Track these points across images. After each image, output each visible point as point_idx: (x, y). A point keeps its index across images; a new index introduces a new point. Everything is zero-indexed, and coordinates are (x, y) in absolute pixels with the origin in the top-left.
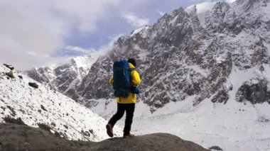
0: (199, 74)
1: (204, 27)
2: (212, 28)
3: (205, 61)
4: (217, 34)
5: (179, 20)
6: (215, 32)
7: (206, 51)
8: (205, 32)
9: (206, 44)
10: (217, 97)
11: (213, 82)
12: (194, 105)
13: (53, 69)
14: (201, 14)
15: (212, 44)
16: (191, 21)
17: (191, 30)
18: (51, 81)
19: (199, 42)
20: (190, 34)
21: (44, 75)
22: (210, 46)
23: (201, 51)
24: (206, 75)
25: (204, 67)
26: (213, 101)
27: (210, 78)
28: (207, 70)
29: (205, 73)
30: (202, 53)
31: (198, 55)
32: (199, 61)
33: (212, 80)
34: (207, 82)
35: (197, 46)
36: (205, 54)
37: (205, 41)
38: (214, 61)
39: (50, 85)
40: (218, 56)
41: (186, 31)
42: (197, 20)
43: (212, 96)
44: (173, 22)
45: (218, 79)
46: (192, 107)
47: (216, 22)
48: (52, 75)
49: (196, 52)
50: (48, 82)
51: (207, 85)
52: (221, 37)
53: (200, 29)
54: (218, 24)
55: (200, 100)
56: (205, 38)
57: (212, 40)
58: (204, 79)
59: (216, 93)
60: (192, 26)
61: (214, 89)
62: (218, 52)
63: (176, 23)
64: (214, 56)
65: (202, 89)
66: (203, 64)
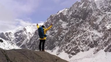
0: (97, 35)
1: (99, 8)
2: (104, 9)
3: (100, 28)
4: (107, 12)
5: (85, 5)
6: (105, 11)
7: (100, 22)
8: (100, 11)
9: (101, 18)
10: (108, 48)
11: (105, 40)
12: (94, 53)
13: (13, 33)
14: (97, 2)
15: (104, 18)
16: (92, 5)
17: (92, 10)
18: (12, 40)
19: (96, 17)
20: (91, 13)
21: (8, 37)
22: (103, 19)
23: (98, 22)
24: (101, 36)
25: (100, 32)
26: (106, 51)
27: (104, 38)
28: (101, 33)
29: (101, 35)
30: (99, 24)
31: (96, 24)
32: (97, 28)
33: (104, 39)
35: (96, 20)
36: (100, 24)
37: (100, 16)
38: (105, 28)
39: (12, 42)
40: (108, 25)
41: (89, 11)
42: (95, 5)
44: (81, 6)
45: (108, 38)
46: (93, 55)
47: (106, 6)
48: (13, 37)
49: (94, 23)
50: (10, 40)
51: (102, 42)
52: (109, 14)
53: (97, 10)
54: (107, 7)
55: (98, 50)
56: (100, 15)
57: (104, 16)
58: (100, 38)
59: (107, 47)
60: (92, 8)
61: (106, 44)
62: (108, 22)
63: (83, 6)
64: (105, 25)
65: (99, 44)
66: (99, 30)
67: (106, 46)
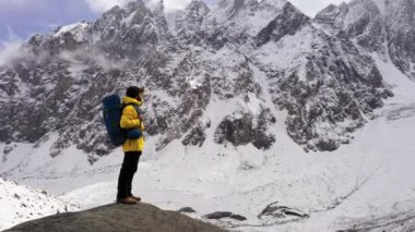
0: (165, 103)
1: (174, 34)
2: (186, 37)
3: (175, 85)
4: (191, 46)
5: (137, 20)
6: (188, 43)
7: (176, 69)
8: (175, 42)
9: (176, 59)
10: (191, 136)
11: (185, 116)
12: (157, 150)
14: (170, 15)
15: (184, 61)
16: (155, 23)
17: (155, 36)
19: (166, 55)
20: (153, 43)
22: (182, 64)
23: (169, 69)
24: (175, 106)
25: (173, 94)
26: (185, 143)
27: (181, 110)
28: (177, 98)
29: (175, 102)
30: (171, 73)
31: (164, 75)
32: (166, 85)
33: (184, 112)
34: (177, 116)
35: (164, 62)
36: (174, 75)
37: (174, 54)
38: (187, 85)
40: (192, 79)
41: (148, 38)
42: (163, 23)
43: (184, 136)
44: (127, 20)
45: (192, 111)
46: (155, 153)
47: (191, 29)
49: (161, 70)
51: (177, 120)
52: (197, 51)
53: (169, 37)
54: (193, 33)
55: (166, 142)
56: (174, 50)
57: (184, 54)
58: (173, 111)
59: (189, 132)
60: (157, 31)
61: (186, 126)
62: (193, 72)
63: (133, 23)
64: (187, 78)
65: (169, 126)
66: (171, 89)
67: (186, 131)
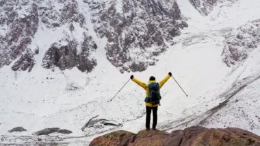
34: (6, 44)
43: (13, 63)
